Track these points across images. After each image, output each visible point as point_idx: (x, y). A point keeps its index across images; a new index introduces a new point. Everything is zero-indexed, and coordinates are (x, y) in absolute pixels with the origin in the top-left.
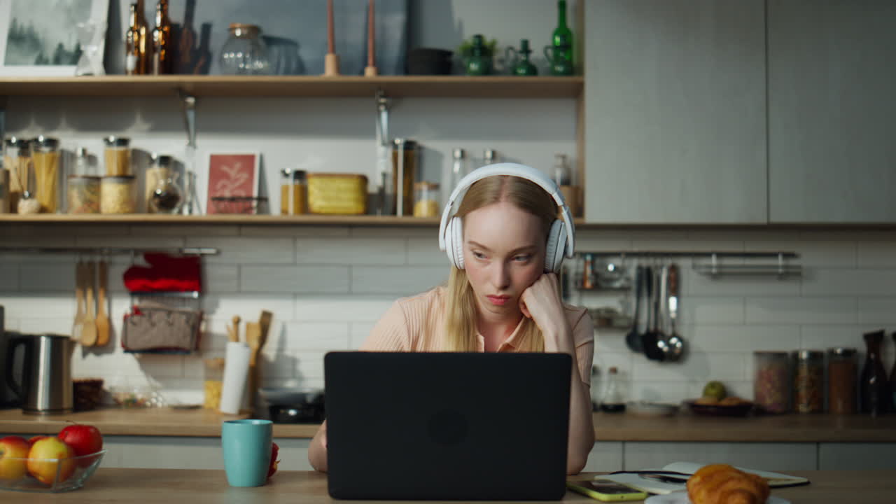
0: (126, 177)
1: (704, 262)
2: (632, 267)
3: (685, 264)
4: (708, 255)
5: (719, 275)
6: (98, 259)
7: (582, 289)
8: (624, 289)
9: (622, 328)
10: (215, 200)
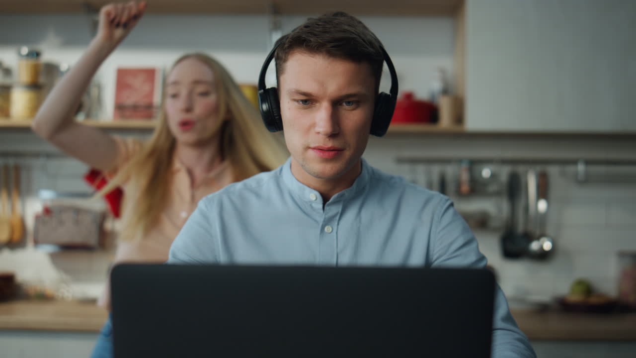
0: (37, 87)
1: (570, 169)
2: (504, 172)
3: (553, 171)
4: (574, 162)
5: (586, 181)
6: (11, 162)
7: (460, 194)
8: (498, 194)
9: (495, 230)
10: (120, 108)
